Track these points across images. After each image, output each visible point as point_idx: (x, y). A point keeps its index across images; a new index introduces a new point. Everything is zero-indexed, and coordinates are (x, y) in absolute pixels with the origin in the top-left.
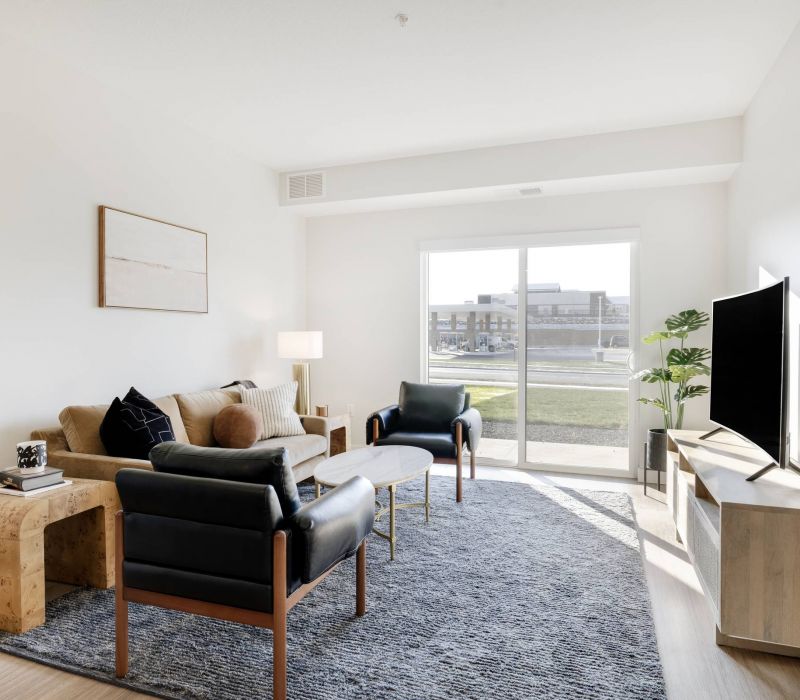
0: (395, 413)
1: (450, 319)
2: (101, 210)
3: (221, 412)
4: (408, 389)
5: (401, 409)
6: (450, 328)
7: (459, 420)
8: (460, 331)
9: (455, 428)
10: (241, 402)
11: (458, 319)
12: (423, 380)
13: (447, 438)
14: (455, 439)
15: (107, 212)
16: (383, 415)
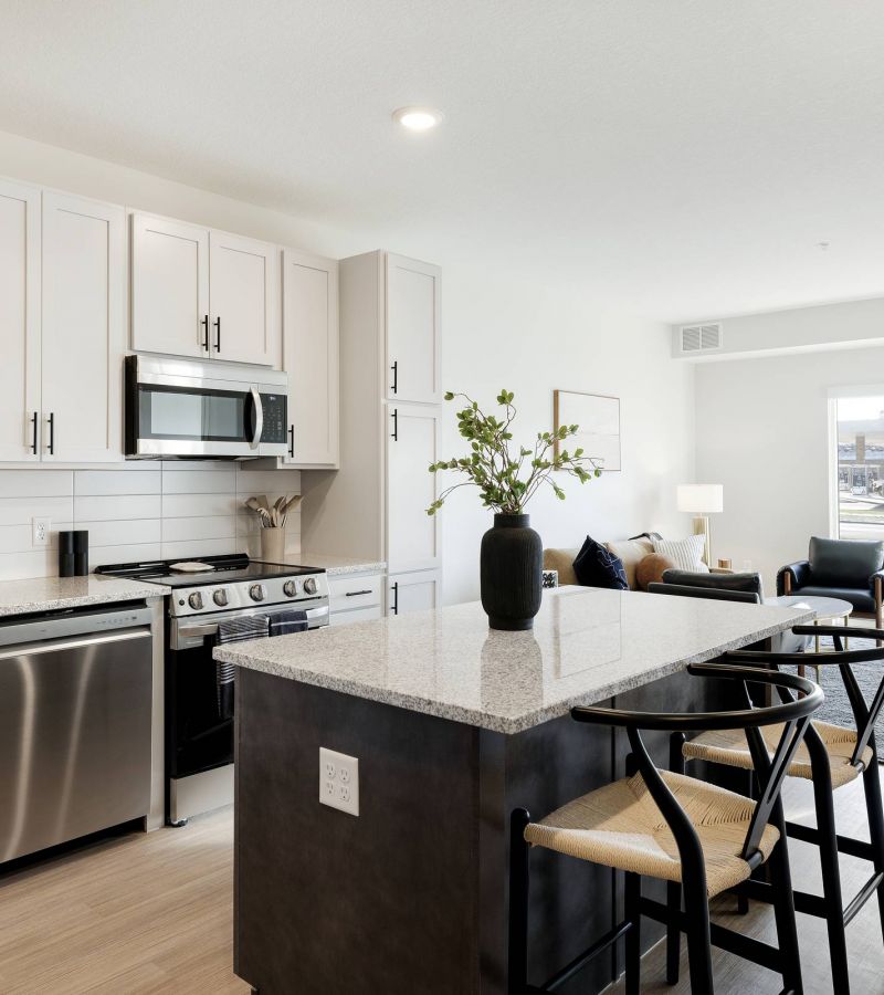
0: (805, 568)
1: (854, 442)
2: (556, 394)
3: (643, 560)
4: (818, 545)
5: (811, 565)
6: (854, 458)
7: (879, 576)
8: (873, 462)
9: (874, 582)
10: (654, 551)
11: (867, 442)
12: (833, 536)
13: (865, 593)
14: (873, 594)
15: (560, 394)
16: (794, 568)
